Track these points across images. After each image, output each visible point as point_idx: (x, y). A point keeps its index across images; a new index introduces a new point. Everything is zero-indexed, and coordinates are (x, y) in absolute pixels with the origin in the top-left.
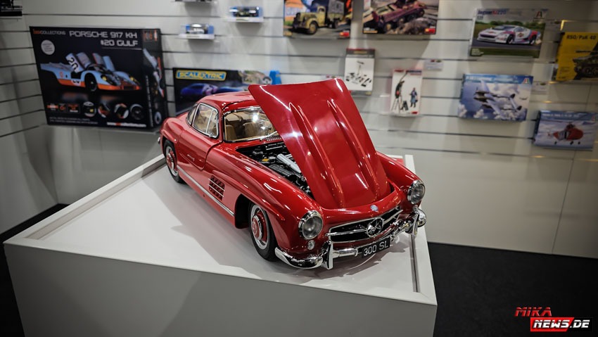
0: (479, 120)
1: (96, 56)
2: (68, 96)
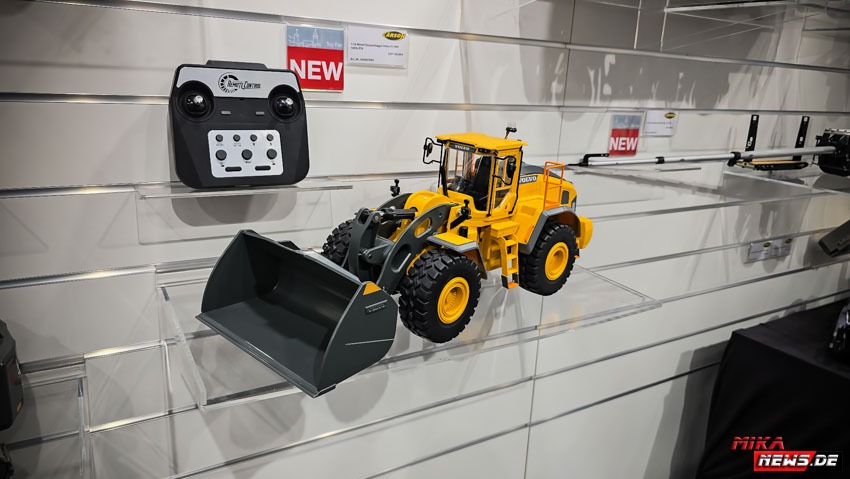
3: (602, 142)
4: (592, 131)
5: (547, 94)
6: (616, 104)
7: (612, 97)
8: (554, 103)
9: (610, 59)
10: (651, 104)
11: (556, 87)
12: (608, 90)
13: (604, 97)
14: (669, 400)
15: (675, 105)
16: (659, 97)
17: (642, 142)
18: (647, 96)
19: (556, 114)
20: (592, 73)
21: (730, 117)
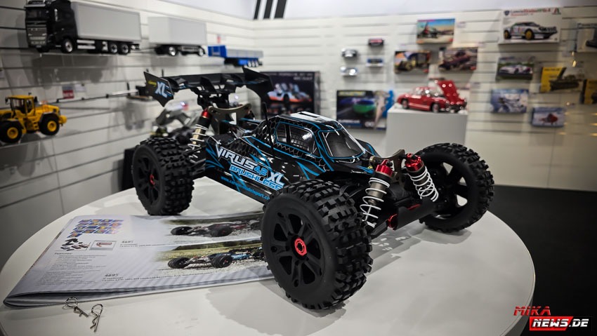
0: (502, 113)
1: (291, 86)
2: (274, 105)
3: (61, 95)
4: (56, 92)
5: (36, 82)
6: (62, 83)
7: (61, 81)
8: (40, 84)
9: (56, 71)
10: (75, 82)
11: (39, 80)
12: (58, 79)
13: (57, 82)
14: (112, 178)
15: (84, 82)
16: (78, 80)
17: (75, 94)
18: (72, 80)
19: (41, 88)
20: (51, 75)
21: (106, 85)
